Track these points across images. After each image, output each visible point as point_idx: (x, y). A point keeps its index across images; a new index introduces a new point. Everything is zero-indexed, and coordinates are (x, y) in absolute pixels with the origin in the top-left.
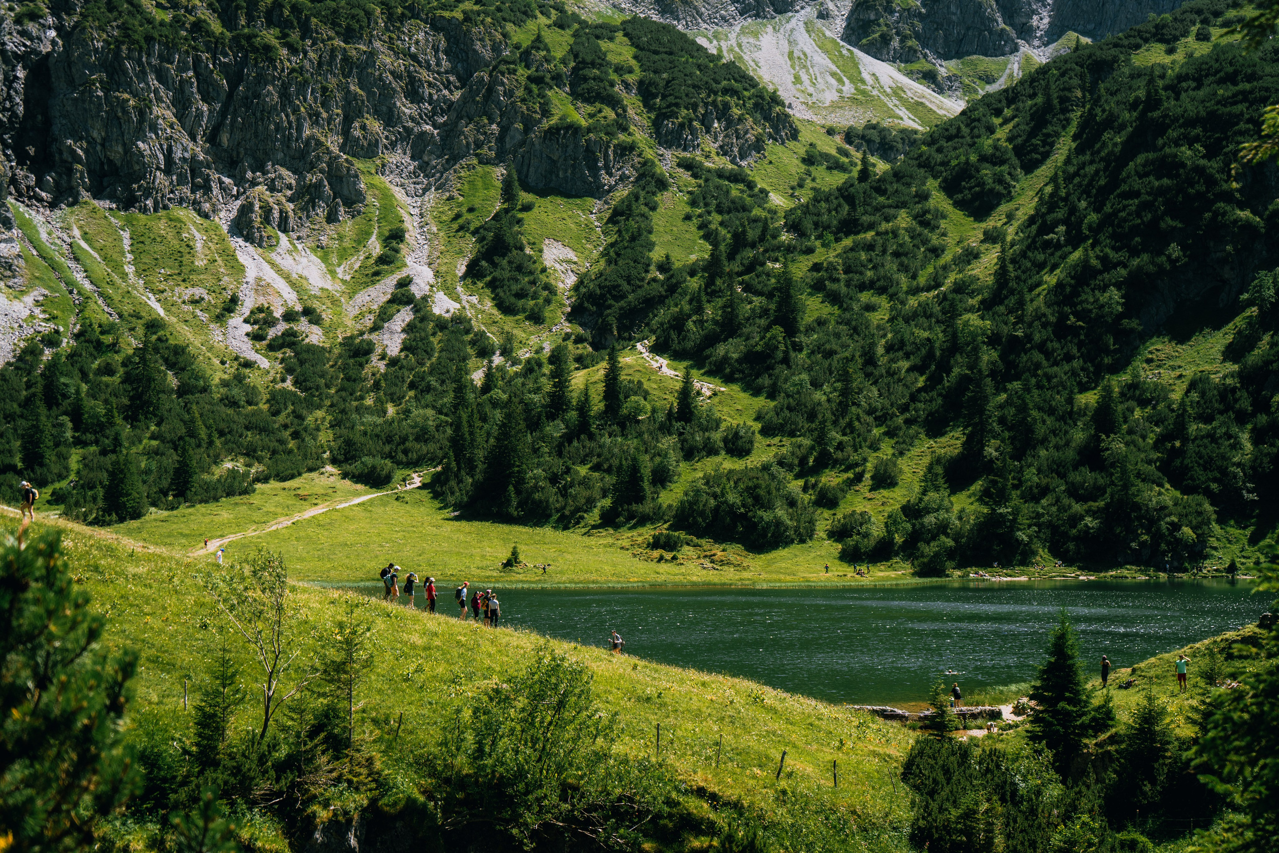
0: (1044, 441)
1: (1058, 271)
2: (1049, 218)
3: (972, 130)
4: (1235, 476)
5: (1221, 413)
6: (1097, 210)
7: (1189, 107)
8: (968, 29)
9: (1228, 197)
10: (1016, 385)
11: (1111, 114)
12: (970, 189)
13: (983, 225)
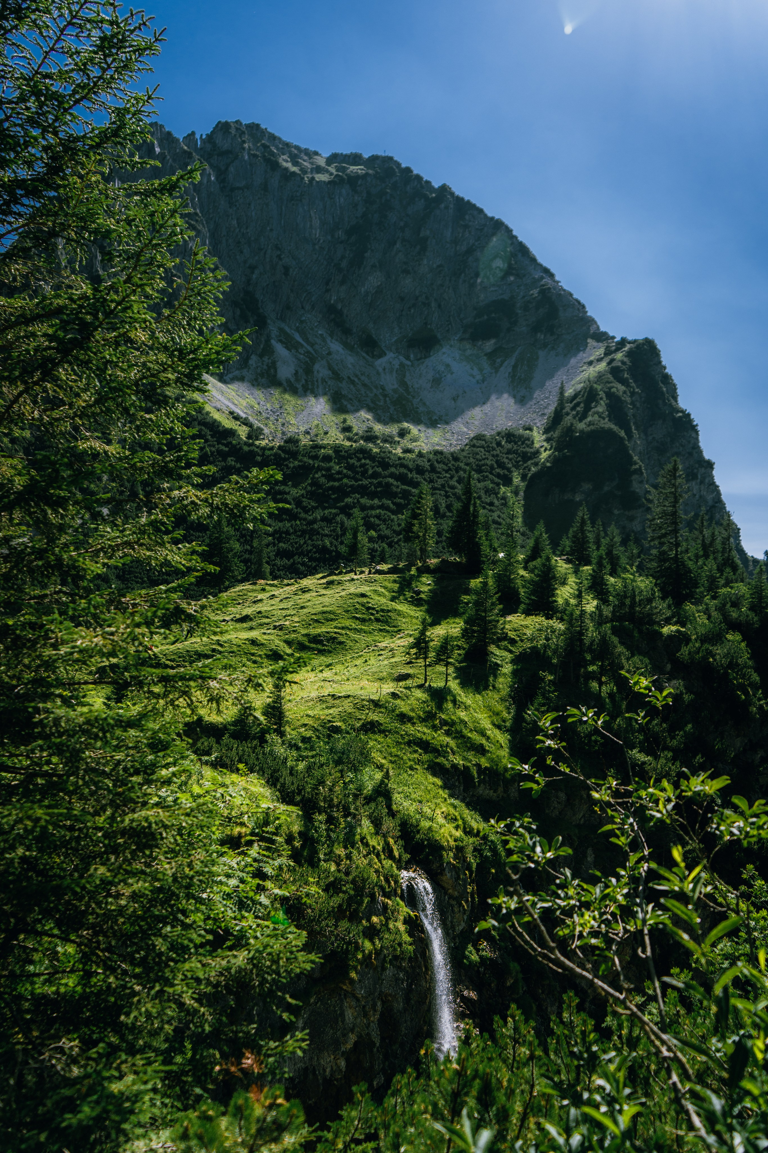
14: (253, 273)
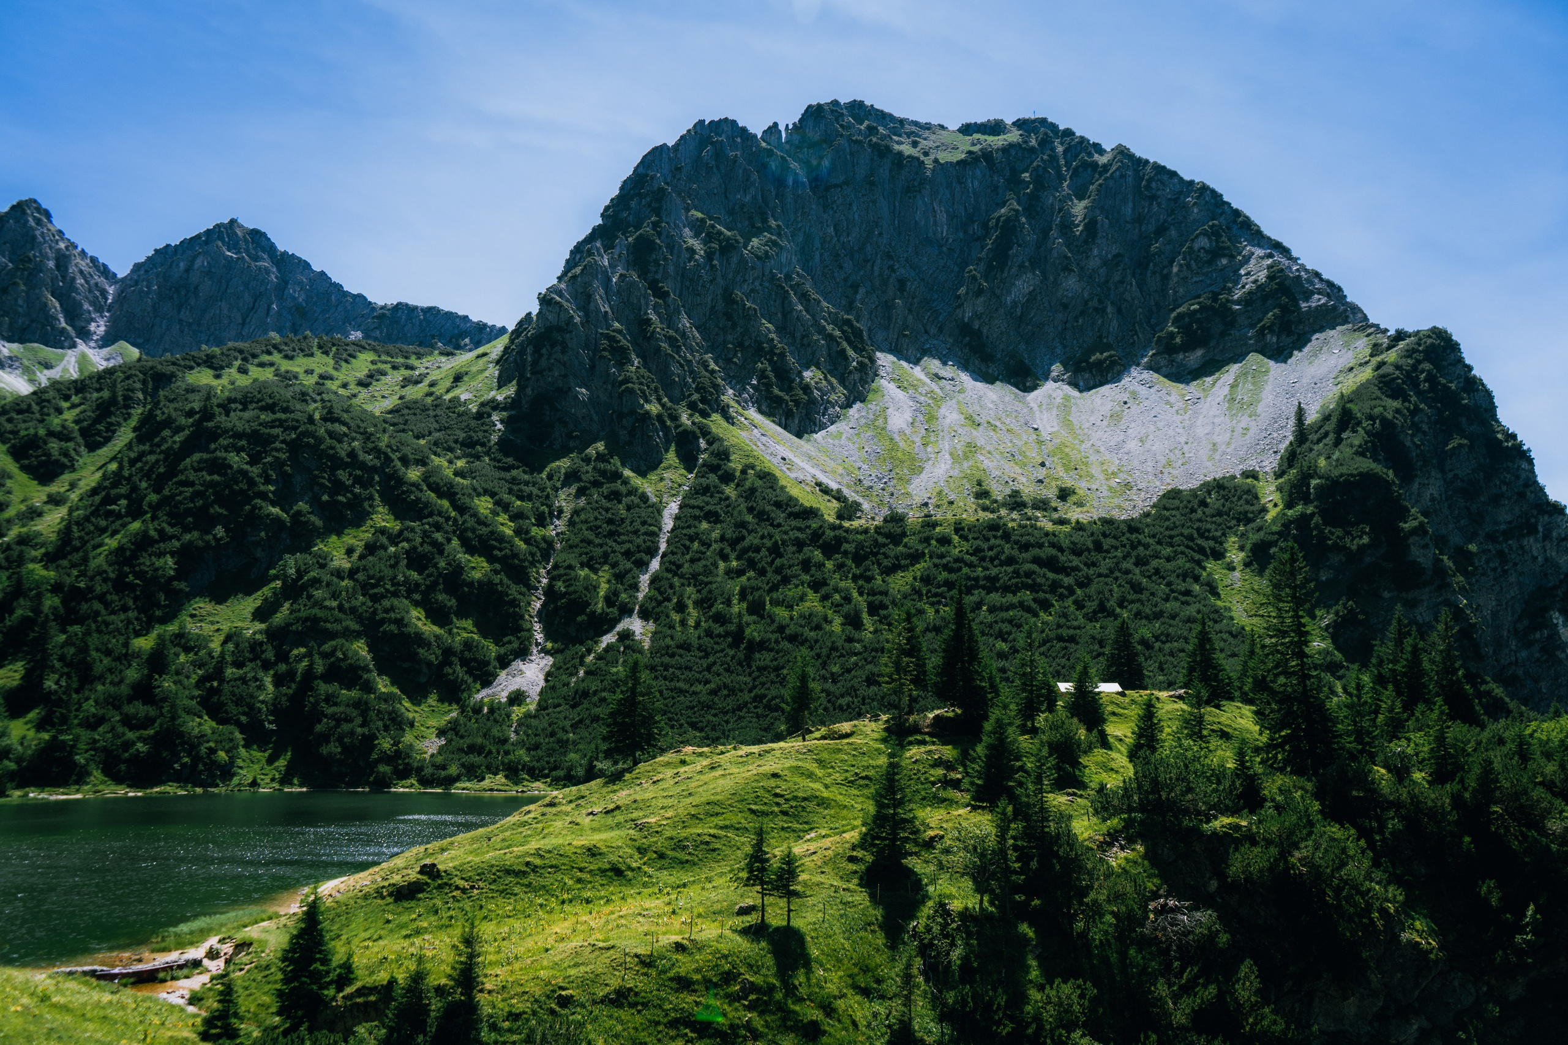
0: (101, 678)
1: (118, 536)
2: (113, 492)
3: (42, 408)
4: (260, 710)
5: (251, 661)
6: (157, 491)
7: (238, 424)
8: (32, 321)
9: (264, 496)
10: (77, 628)
11: (169, 417)
12: (37, 457)
13: (47, 489)
14: (856, 293)
